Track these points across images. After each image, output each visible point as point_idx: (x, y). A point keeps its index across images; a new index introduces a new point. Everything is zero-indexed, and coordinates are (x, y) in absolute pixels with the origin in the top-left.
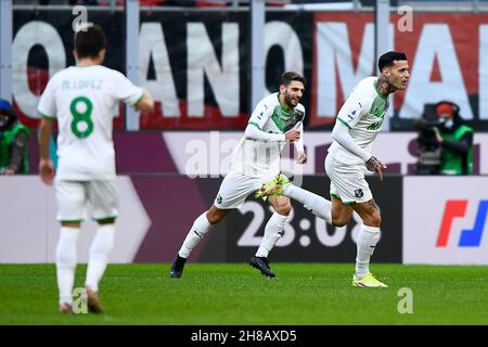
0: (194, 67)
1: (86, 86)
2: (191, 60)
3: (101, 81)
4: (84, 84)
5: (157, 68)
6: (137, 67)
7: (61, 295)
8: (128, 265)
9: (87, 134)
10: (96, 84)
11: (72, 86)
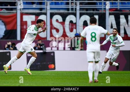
0: (122, 26)
1: (94, 30)
2: (121, 24)
3: (98, 29)
4: (94, 29)
5: (113, 26)
6: (108, 26)
7: (90, 79)
8: (106, 71)
9: (95, 41)
10: (97, 29)
11: (91, 29)
